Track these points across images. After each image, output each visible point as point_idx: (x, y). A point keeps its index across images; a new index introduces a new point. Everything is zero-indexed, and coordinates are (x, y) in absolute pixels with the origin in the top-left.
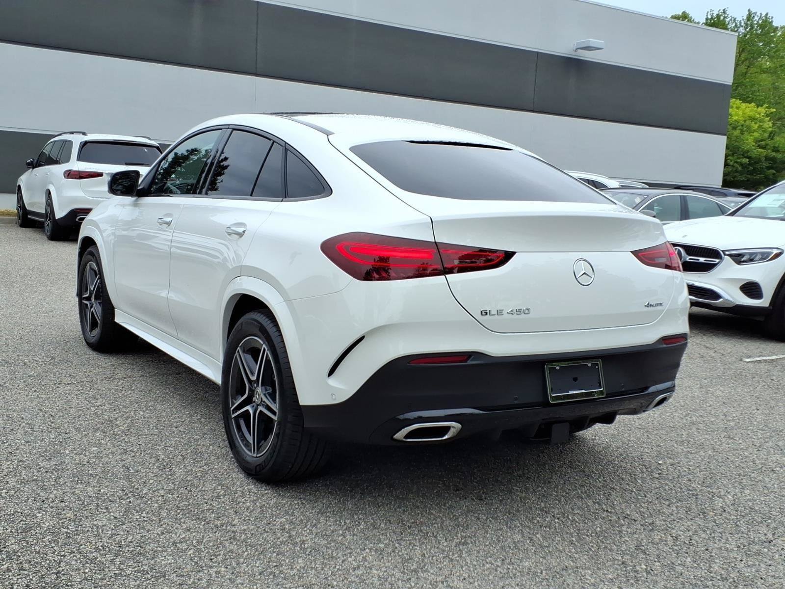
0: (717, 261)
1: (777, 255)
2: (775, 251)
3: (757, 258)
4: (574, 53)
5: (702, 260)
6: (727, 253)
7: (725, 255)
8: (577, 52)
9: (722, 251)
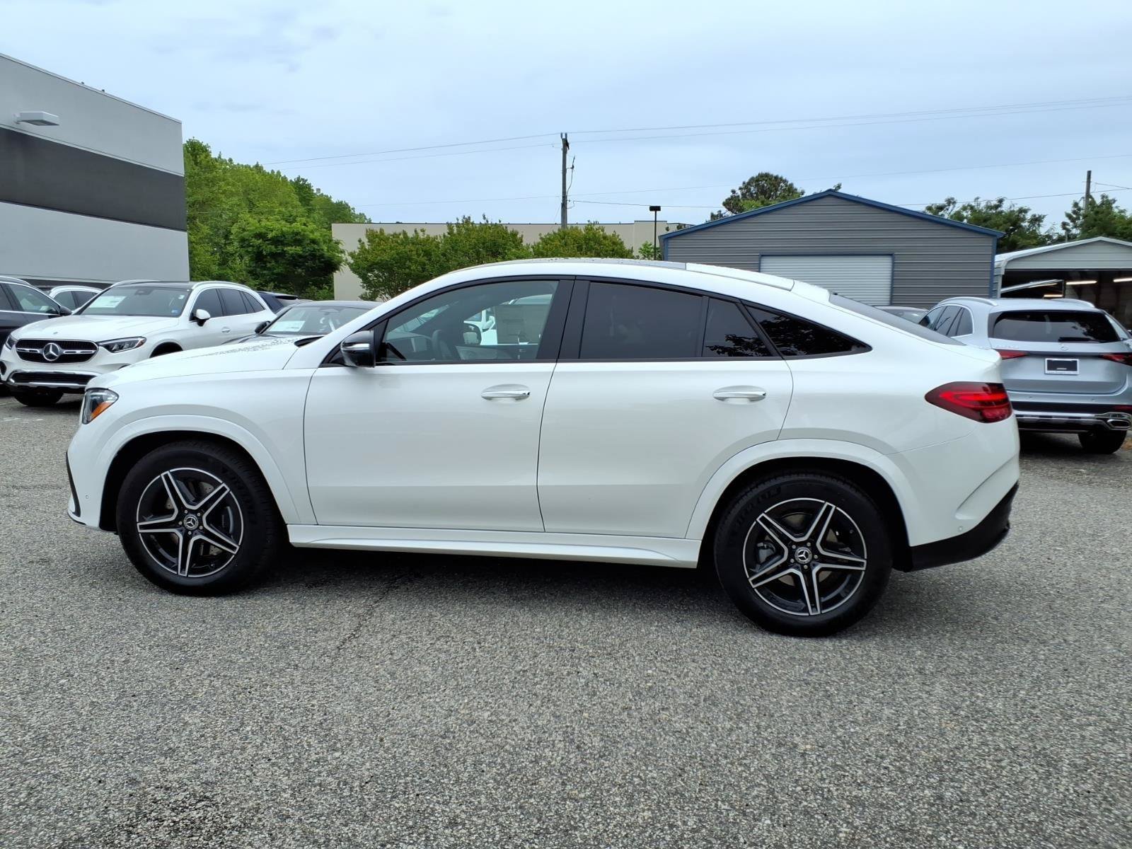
0: (93, 351)
1: (142, 343)
2: (140, 340)
3: (125, 347)
4: (15, 126)
5: (78, 352)
6: (101, 344)
7: (98, 345)
8: (19, 125)
9: (96, 343)
